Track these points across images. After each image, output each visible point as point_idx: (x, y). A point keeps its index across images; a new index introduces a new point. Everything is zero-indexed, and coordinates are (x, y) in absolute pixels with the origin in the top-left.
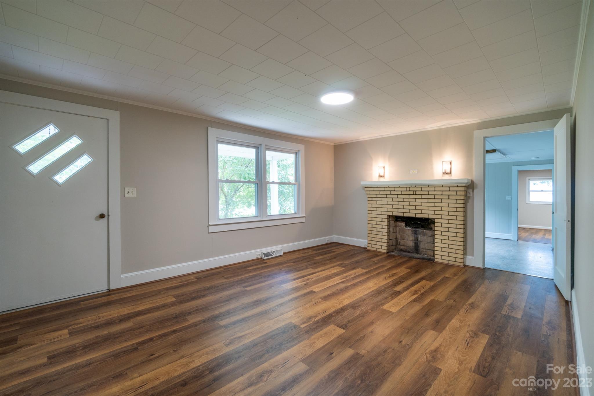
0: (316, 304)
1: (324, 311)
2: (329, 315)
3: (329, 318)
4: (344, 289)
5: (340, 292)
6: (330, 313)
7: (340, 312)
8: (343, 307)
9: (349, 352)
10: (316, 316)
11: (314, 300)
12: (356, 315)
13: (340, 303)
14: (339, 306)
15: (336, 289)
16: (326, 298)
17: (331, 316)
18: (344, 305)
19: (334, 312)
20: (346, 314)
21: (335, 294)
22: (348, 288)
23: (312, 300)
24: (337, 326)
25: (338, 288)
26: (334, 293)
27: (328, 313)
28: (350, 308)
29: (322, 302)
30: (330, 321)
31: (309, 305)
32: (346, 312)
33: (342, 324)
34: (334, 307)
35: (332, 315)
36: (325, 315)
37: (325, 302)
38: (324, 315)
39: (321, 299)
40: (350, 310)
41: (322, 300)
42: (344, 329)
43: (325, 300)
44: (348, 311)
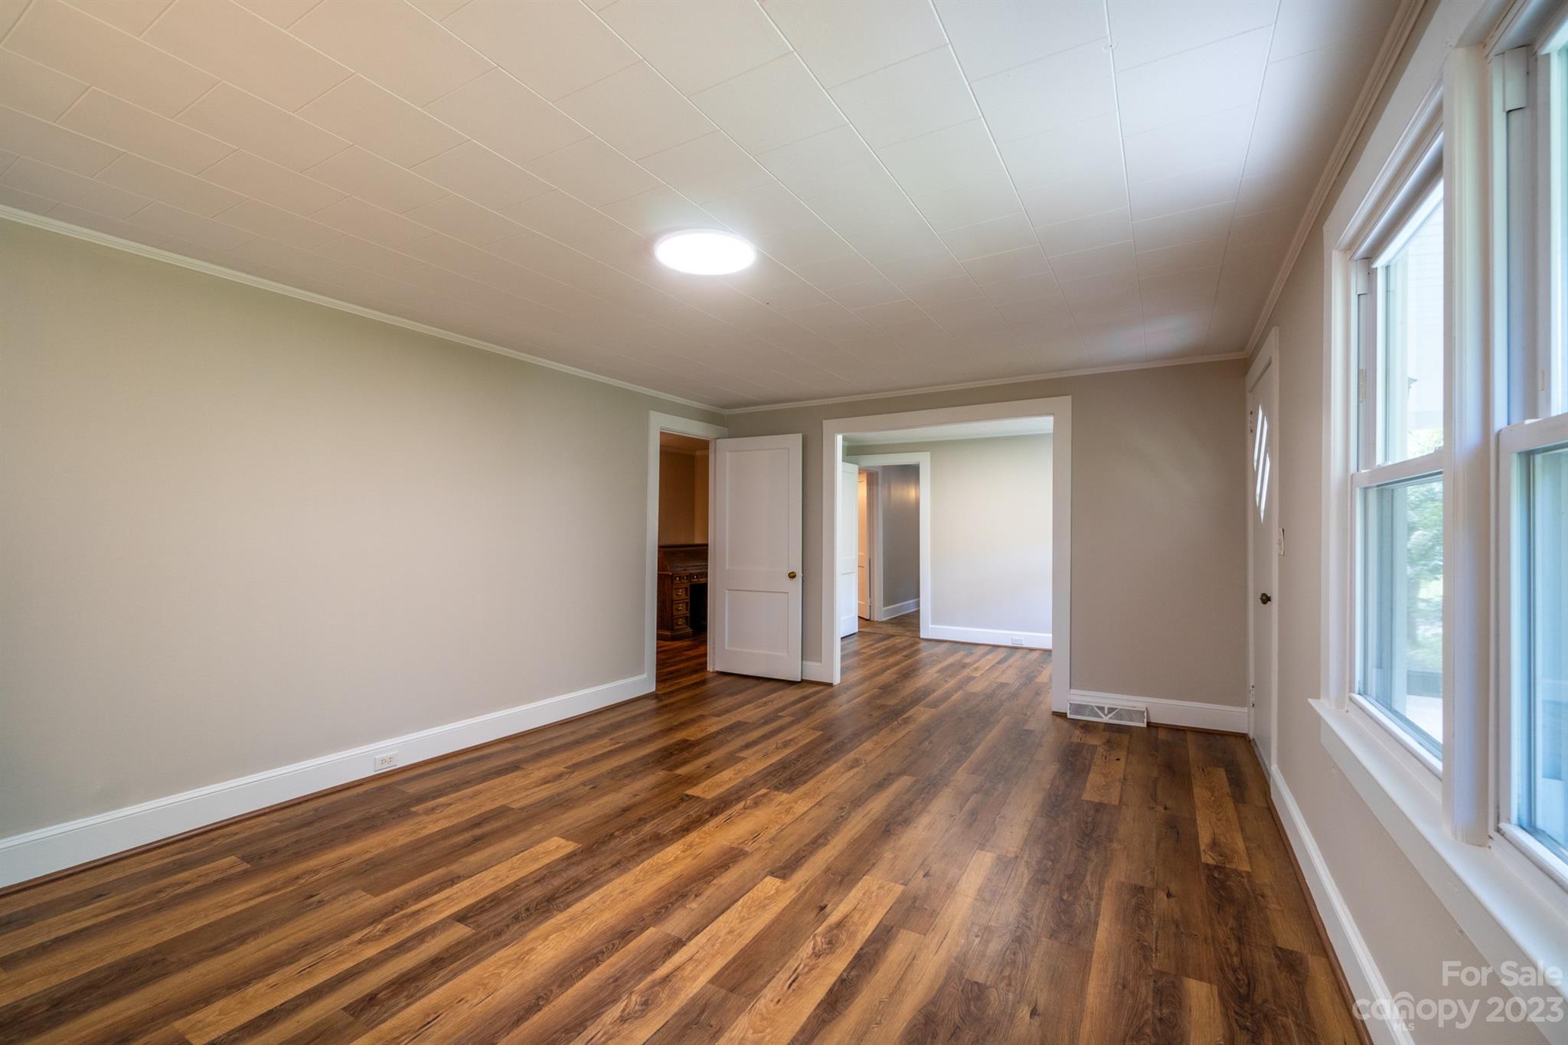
0: (755, 836)
1: (731, 821)
2: (717, 815)
3: (716, 809)
4: (672, 904)
5: (687, 886)
6: (717, 819)
7: (693, 822)
8: (683, 836)
9: (682, 771)
10: (745, 808)
11: (763, 845)
12: (655, 821)
13: (691, 846)
14: (693, 836)
15: (703, 898)
16: (730, 857)
17: (713, 814)
18: (680, 842)
19: (706, 821)
20: (678, 820)
21: (705, 877)
22: (657, 913)
23: (769, 846)
24: (699, 798)
25: (694, 905)
26: (706, 879)
27: (721, 818)
28: (665, 835)
29: (742, 843)
30: (714, 804)
31: (773, 831)
32: (678, 824)
33: (690, 802)
34: (706, 833)
35: (711, 815)
36: (726, 813)
37: (733, 845)
38: (729, 812)
39: (747, 852)
40: (666, 829)
41: (741, 850)
42: (687, 796)
43: (732, 849)
44: (671, 829)
